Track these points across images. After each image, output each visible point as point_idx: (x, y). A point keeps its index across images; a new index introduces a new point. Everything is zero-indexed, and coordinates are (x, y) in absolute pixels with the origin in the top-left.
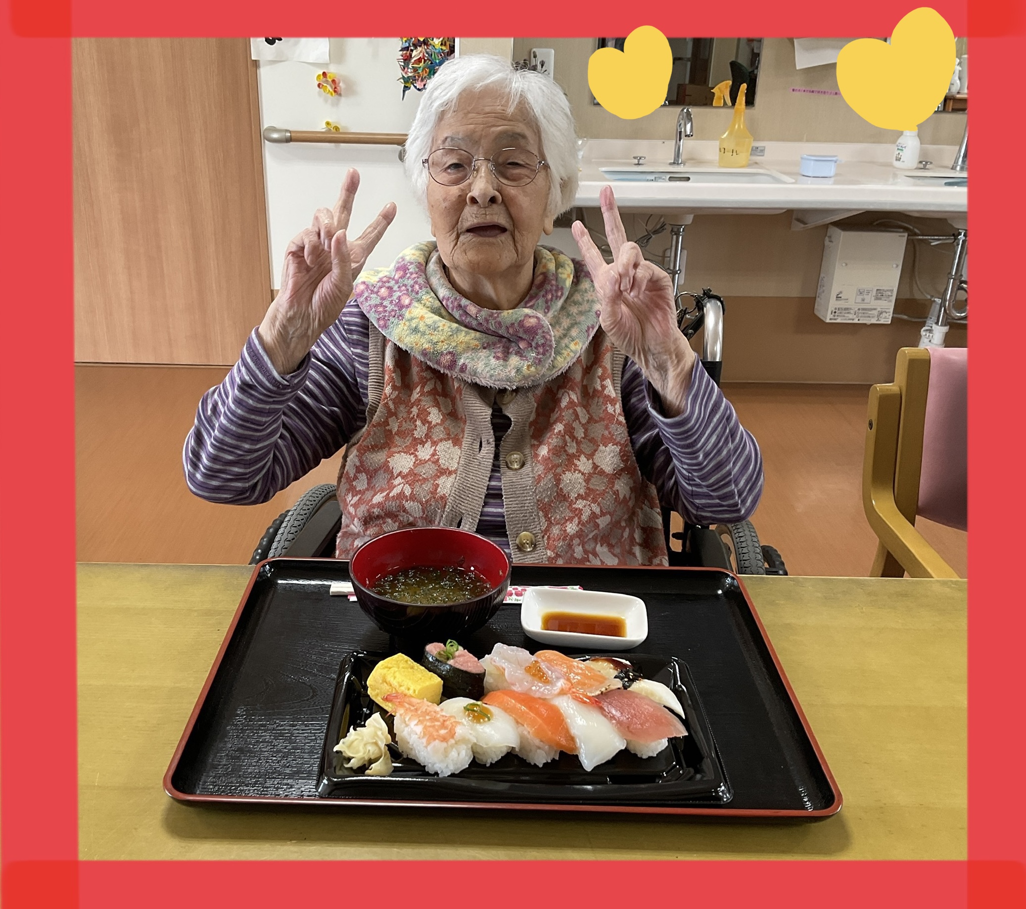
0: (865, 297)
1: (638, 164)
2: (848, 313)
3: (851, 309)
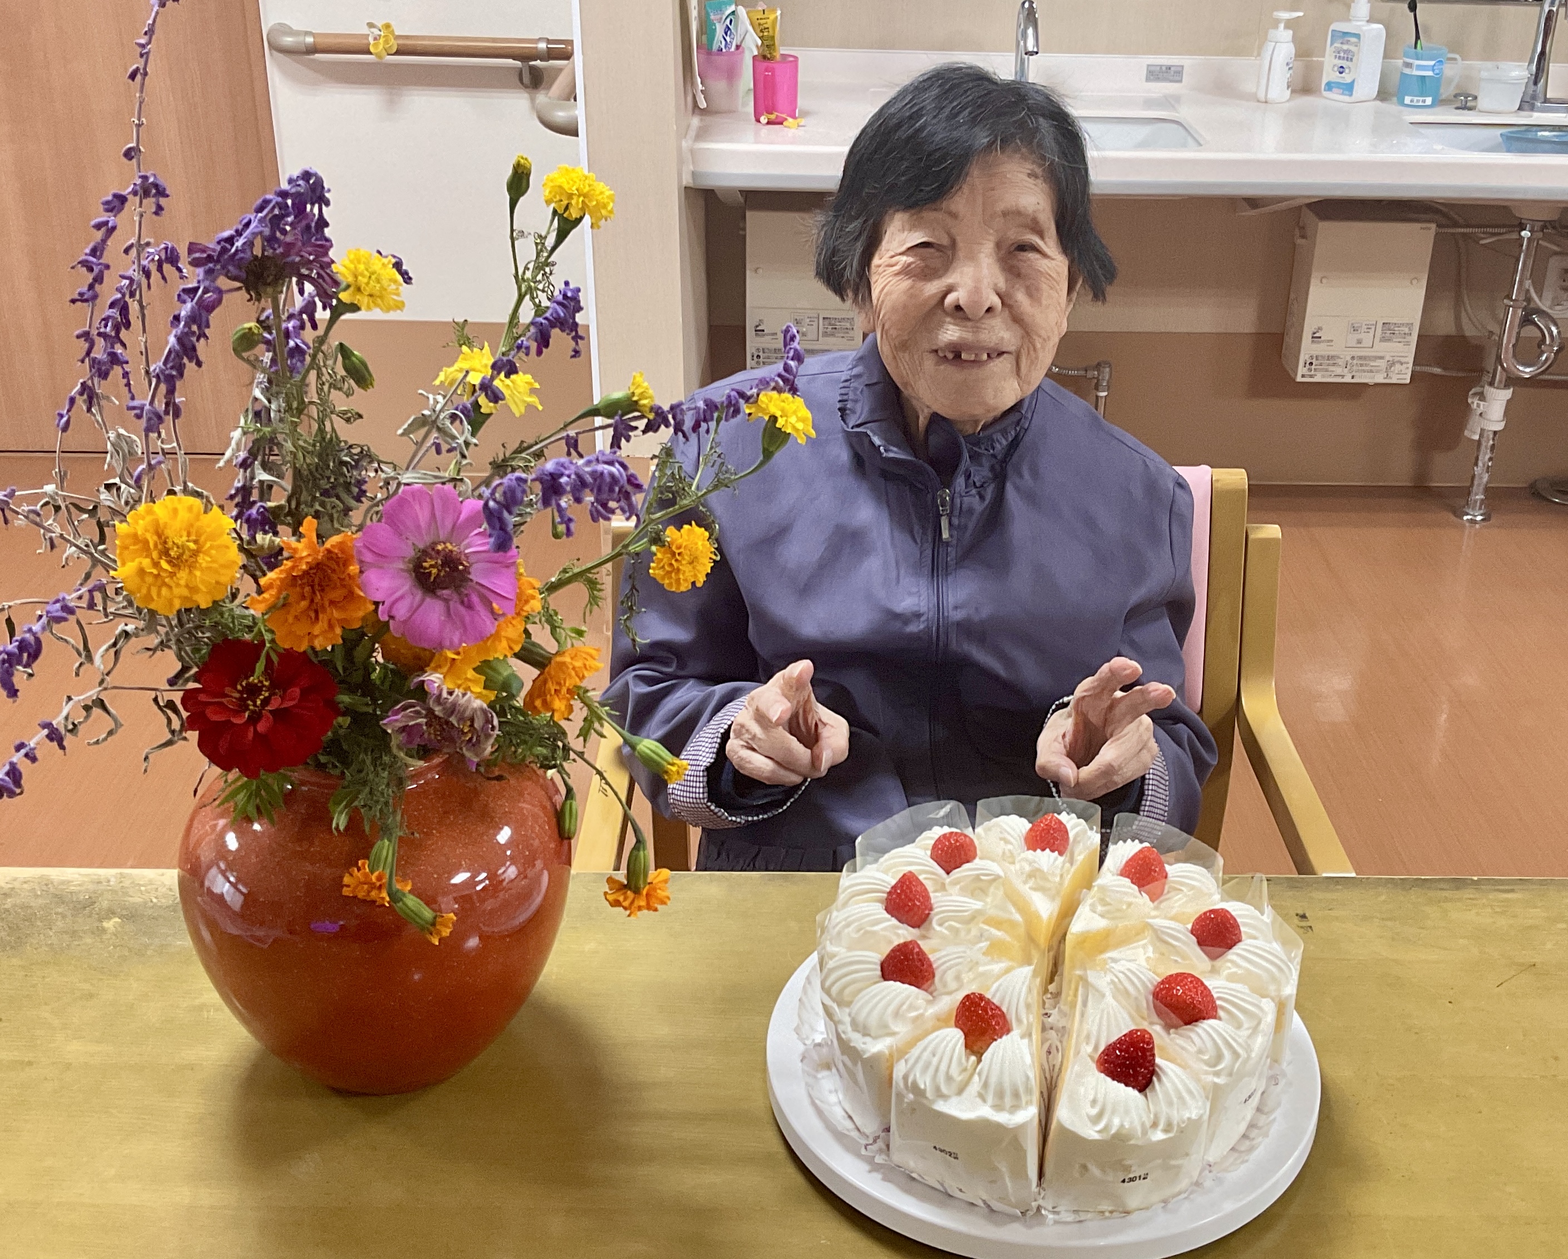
0: (1362, 336)
2: (1334, 364)
3: (1339, 357)
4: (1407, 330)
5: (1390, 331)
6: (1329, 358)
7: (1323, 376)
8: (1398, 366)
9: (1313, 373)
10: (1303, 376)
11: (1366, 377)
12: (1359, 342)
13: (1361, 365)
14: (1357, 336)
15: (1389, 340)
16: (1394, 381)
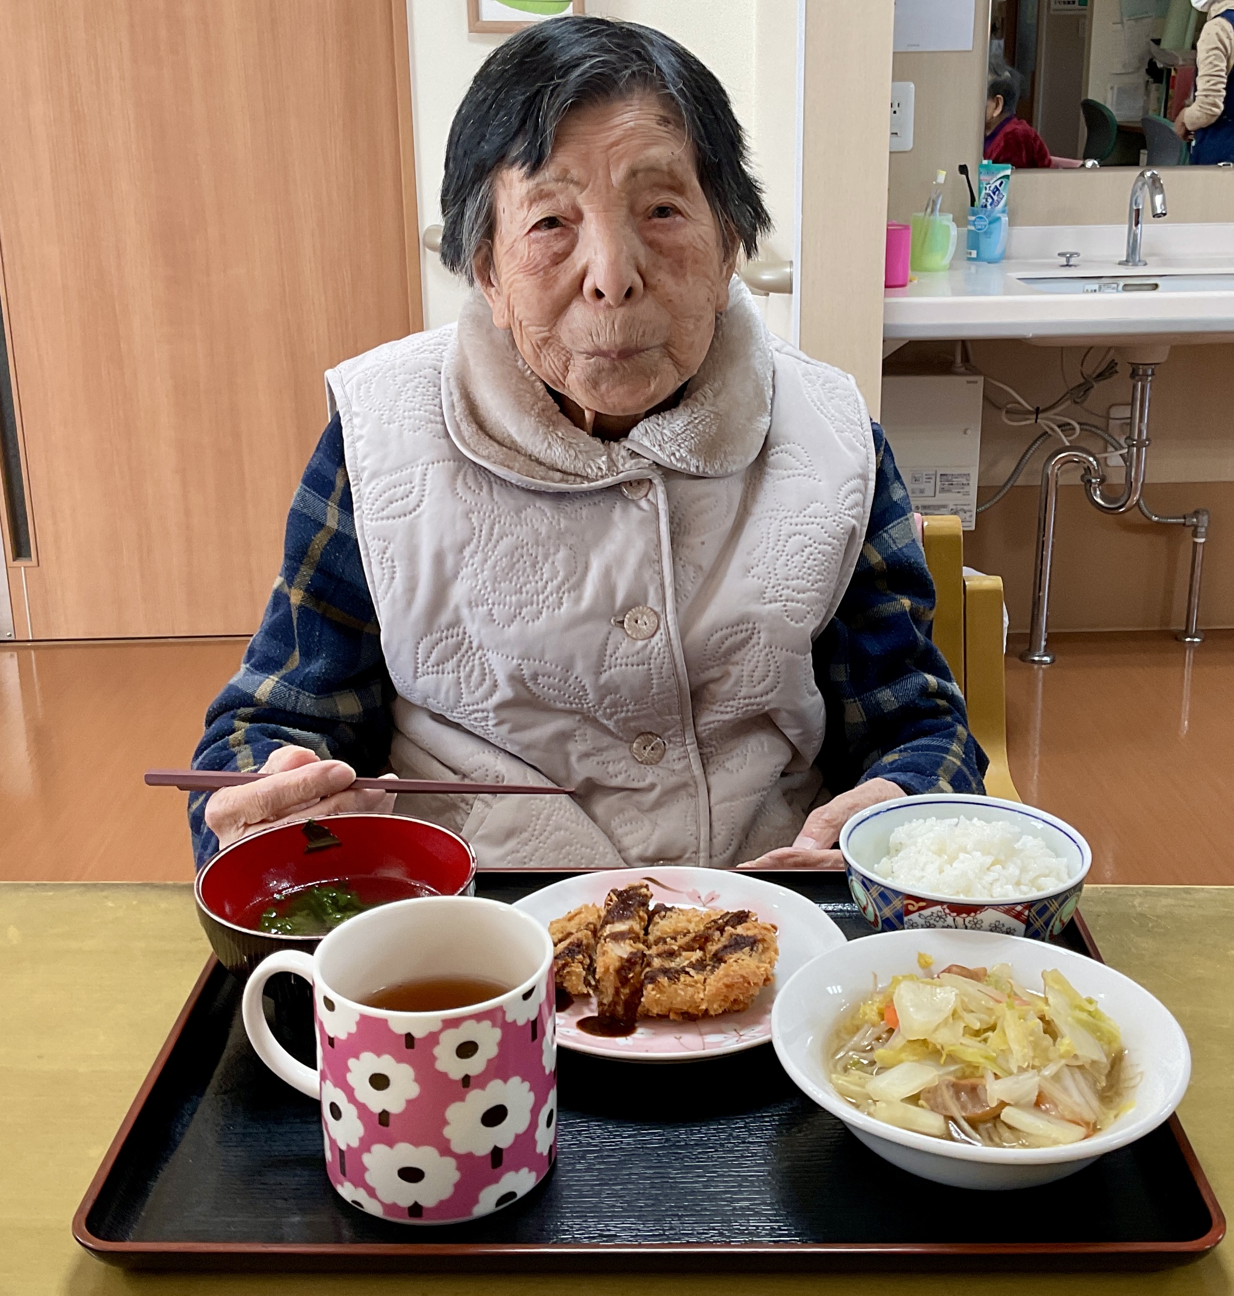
1: (1067, 265)
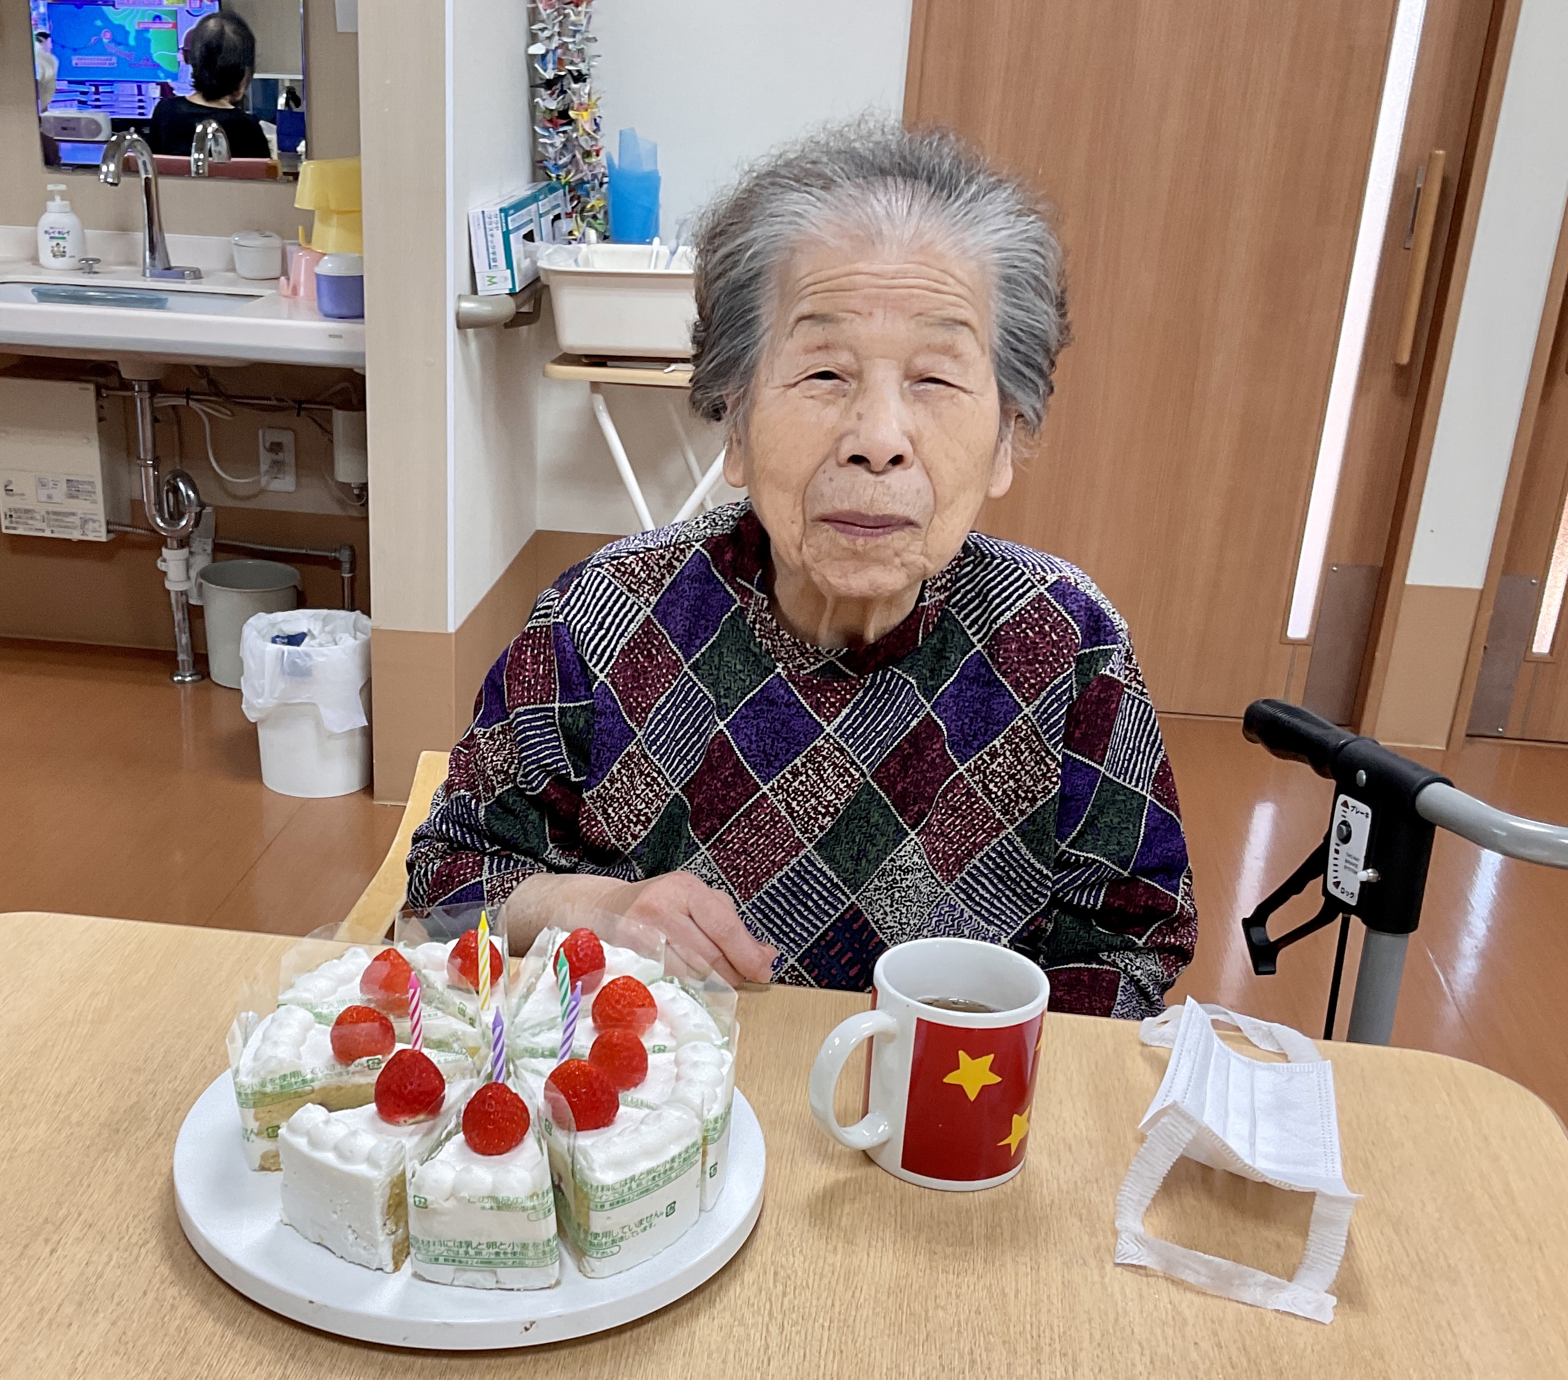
0: (51, 492)
2: (32, 518)
3: (34, 511)
4: (89, 488)
5: (74, 489)
6: (27, 511)
7: (25, 530)
8: (90, 523)
9: (14, 525)
10: (7, 528)
11: (64, 533)
12: (50, 497)
13: (57, 520)
14: (46, 492)
15: (77, 498)
16: (91, 537)
